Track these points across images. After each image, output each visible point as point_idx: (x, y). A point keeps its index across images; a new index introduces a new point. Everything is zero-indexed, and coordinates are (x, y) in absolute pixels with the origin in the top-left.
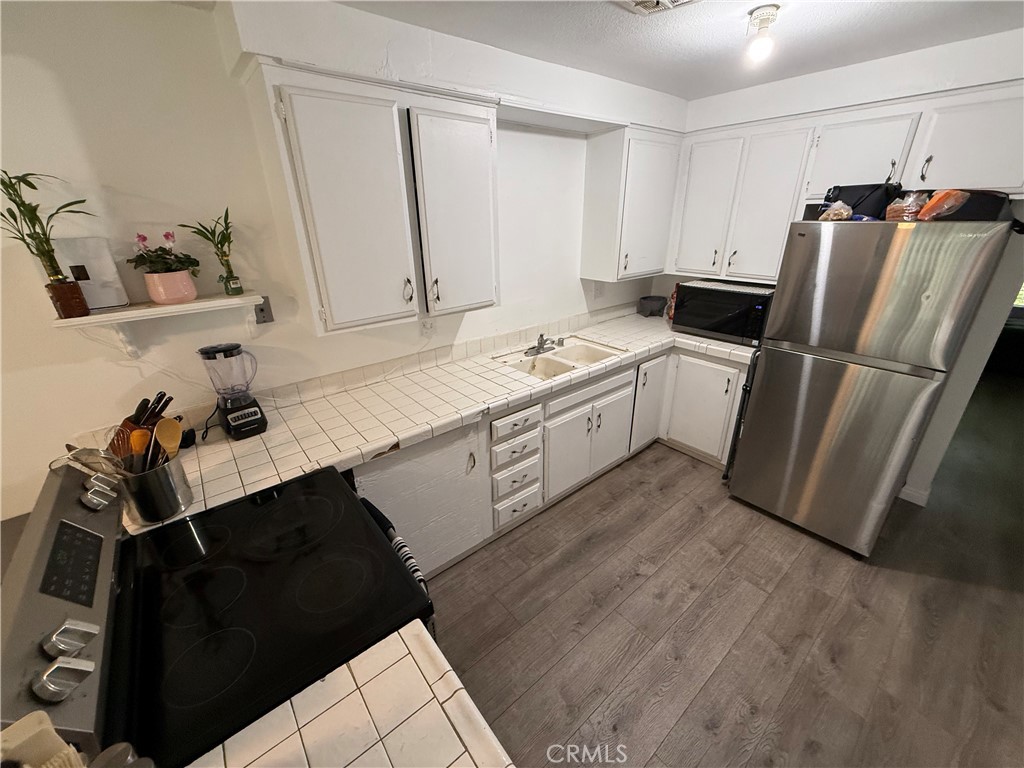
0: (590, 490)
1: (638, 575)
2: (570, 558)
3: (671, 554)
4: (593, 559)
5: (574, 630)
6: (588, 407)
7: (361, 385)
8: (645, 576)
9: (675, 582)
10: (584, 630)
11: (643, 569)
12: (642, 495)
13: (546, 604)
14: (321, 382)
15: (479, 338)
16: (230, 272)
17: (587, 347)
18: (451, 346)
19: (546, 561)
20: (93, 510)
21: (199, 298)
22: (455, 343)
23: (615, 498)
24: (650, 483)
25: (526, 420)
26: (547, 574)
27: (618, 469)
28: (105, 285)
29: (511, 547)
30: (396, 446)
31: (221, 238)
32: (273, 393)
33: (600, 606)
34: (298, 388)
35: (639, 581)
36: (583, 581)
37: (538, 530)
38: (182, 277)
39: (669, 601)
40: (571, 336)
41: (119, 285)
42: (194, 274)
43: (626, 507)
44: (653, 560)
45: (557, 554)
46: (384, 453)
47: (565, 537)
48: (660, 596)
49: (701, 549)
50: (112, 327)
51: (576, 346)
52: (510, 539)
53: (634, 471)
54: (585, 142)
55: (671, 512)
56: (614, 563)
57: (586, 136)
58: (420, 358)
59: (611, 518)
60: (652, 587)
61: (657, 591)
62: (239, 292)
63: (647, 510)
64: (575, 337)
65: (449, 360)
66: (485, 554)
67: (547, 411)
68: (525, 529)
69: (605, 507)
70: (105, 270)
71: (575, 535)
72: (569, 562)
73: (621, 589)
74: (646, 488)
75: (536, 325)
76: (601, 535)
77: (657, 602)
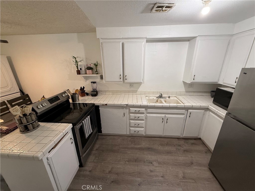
0: (162, 139)
1: (152, 163)
2: (141, 149)
3: (166, 166)
4: (145, 153)
5: (125, 161)
6: (163, 115)
7: (116, 94)
8: (153, 165)
9: (159, 172)
10: (127, 163)
11: (154, 163)
12: (176, 149)
13: (126, 153)
14: (109, 91)
15: (144, 91)
16: (97, 71)
17: (177, 100)
18: (137, 91)
19: (135, 146)
20: (63, 97)
21: (92, 74)
22: (138, 90)
23: (167, 144)
24: (183, 147)
25: (139, 111)
26: (132, 148)
27: (177, 139)
28: (83, 71)
29: (132, 139)
30: (106, 105)
31: (96, 65)
32: (101, 91)
33: (135, 162)
34: (105, 91)
35: (151, 165)
36: (138, 155)
37: (140, 140)
38: (91, 70)
39: (152, 174)
40: (175, 97)
41: (84, 71)
42: (92, 71)
43: (167, 148)
44: (159, 163)
45: (139, 146)
46: (104, 105)
47: (144, 144)
48: (151, 171)
49: (178, 172)
50: (83, 76)
51: (174, 99)
52: (133, 138)
53: (182, 142)
54: (188, 42)
55: (180, 158)
56: (149, 157)
57: (189, 40)
58: (129, 92)
59: (160, 148)
60: (152, 168)
61: (152, 169)
62: (97, 74)
63: (173, 153)
64: (176, 97)
65: (136, 94)
66: (126, 137)
67: (147, 111)
68: (138, 138)
69: (162, 145)
70: (83, 69)
71: (147, 145)
72: (139, 149)
73: (144, 162)
74: (179, 148)
75: (163, 91)
76: (153, 149)
77: (149, 171)
